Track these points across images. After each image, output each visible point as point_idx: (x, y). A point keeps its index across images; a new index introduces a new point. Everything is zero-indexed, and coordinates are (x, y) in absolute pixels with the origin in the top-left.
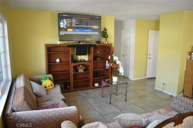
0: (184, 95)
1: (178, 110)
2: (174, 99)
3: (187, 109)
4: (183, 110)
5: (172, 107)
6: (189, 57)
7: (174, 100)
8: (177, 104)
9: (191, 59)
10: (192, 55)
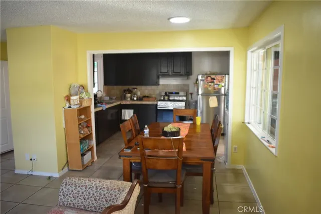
0: (70, 169)
1: (74, 206)
2: (61, 188)
3: (88, 199)
4: (82, 203)
5: (61, 204)
6: (68, 105)
7: (62, 190)
8: (70, 194)
9: (70, 107)
10: (71, 101)
